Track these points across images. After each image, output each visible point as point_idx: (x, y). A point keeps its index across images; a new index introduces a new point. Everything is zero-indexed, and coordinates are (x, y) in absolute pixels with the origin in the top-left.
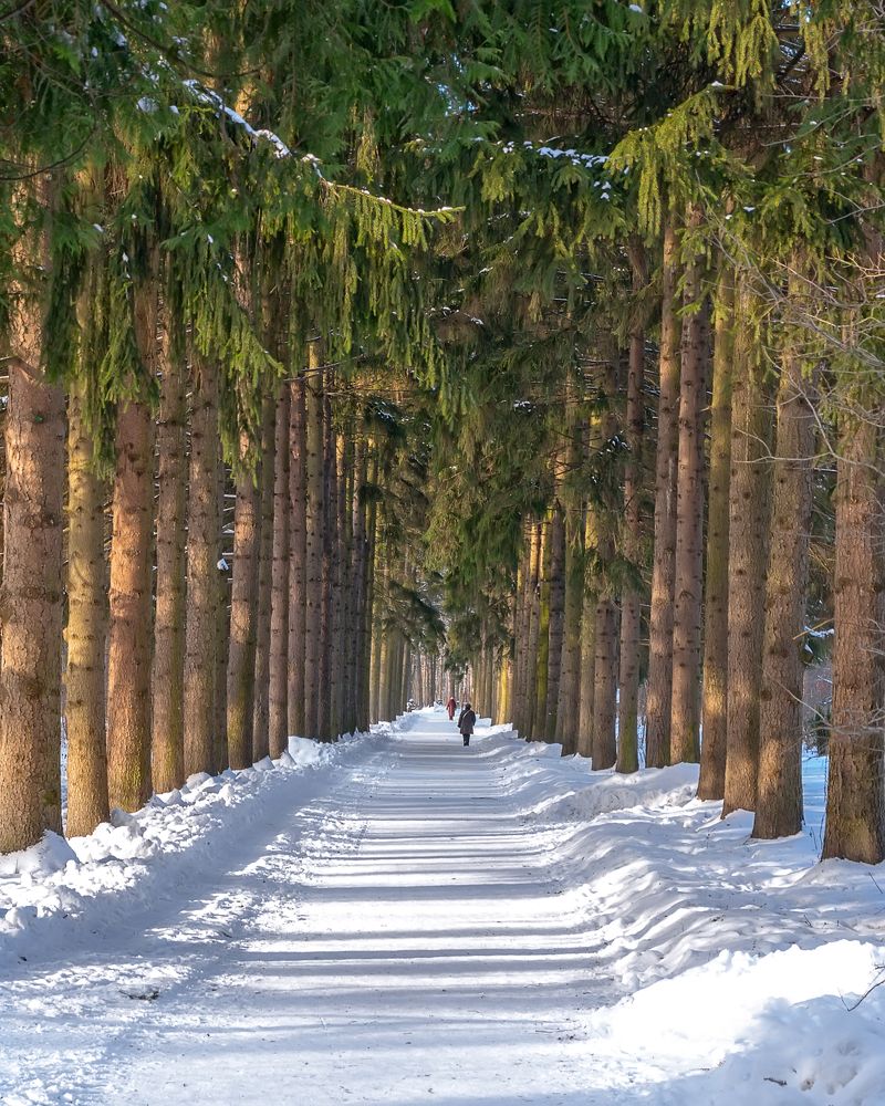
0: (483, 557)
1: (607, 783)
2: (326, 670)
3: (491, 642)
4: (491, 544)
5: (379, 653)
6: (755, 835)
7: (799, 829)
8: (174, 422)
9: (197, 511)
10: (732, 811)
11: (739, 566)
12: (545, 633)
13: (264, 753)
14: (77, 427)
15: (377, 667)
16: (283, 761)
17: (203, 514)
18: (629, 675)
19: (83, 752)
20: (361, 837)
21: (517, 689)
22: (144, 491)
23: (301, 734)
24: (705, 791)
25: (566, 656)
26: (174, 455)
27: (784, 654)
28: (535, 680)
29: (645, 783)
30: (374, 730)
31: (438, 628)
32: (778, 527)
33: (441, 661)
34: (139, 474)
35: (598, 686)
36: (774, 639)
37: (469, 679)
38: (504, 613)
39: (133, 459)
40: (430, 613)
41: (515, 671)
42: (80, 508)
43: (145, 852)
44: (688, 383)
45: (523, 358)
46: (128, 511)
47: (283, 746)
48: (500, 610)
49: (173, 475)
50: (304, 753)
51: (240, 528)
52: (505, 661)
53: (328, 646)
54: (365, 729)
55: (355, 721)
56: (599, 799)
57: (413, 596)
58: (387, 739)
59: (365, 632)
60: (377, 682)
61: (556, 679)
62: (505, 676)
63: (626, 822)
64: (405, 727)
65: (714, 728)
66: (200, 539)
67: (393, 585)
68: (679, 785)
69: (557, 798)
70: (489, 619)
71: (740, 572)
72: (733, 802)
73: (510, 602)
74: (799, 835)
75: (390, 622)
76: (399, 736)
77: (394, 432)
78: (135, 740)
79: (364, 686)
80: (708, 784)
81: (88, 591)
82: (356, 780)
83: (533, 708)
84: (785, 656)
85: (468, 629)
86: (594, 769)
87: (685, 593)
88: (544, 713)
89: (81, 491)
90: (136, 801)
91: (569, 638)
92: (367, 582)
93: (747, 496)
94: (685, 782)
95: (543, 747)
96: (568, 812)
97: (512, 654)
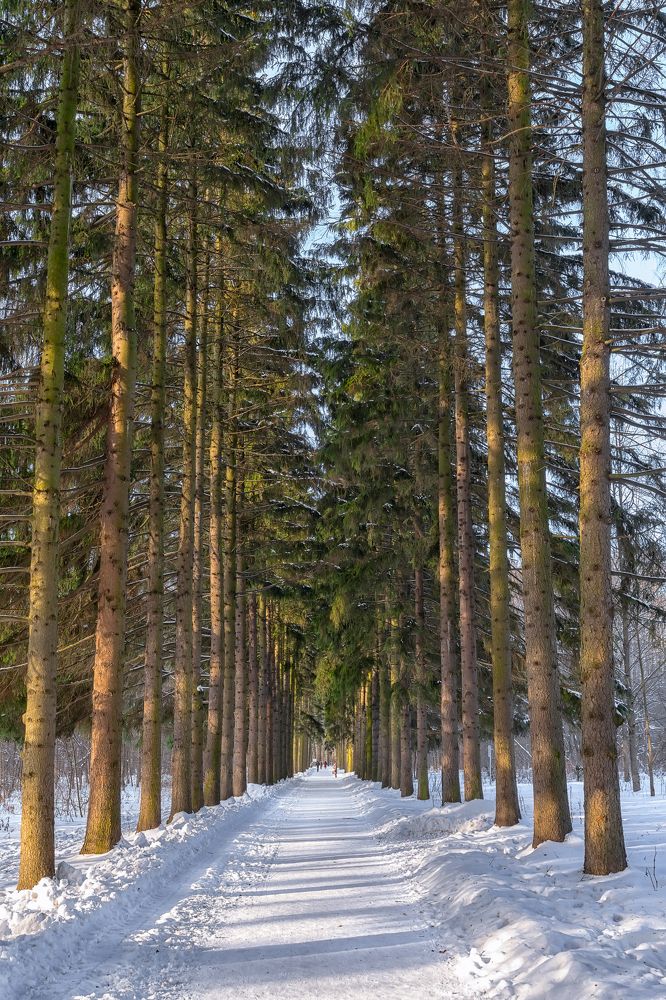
0: (343, 687)
1: (430, 813)
2: (271, 750)
3: (344, 737)
4: (347, 681)
5: (297, 743)
6: (588, 870)
7: (625, 865)
8: (155, 592)
9: (180, 654)
10: (542, 841)
11: (536, 659)
12: (370, 730)
13: (230, 794)
14: (37, 553)
15: (297, 749)
16: (244, 796)
17: (184, 656)
18: (422, 746)
19: (32, 816)
20: (272, 861)
21: (356, 757)
22: (117, 622)
23: (256, 781)
24: (501, 820)
25: (381, 740)
26: (156, 612)
27: (602, 717)
28: (365, 752)
29: (453, 813)
30: (296, 776)
31: (321, 731)
32: (588, 615)
33: (323, 747)
34: (113, 610)
35: (403, 753)
36: (592, 705)
37: (334, 753)
38: (350, 724)
39: (109, 600)
40: (318, 725)
41: (355, 749)
42: (36, 616)
43: (38, 927)
44: (464, 569)
45: (365, 568)
46: (106, 636)
47: (244, 789)
48: (348, 723)
49: (155, 624)
50: (256, 791)
51: (213, 670)
52: (350, 745)
53: (271, 738)
54: (291, 776)
55: (286, 772)
56: (425, 826)
57: (311, 717)
58: (301, 781)
59: (290, 734)
60: (297, 756)
61: (376, 751)
62: (350, 751)
63: (463, 852)
64: (309, 775)
65: (504, 777)
66: (182, 671)
67: (302, 713)
68: (477, 814)
69: (396, 823)
70: (343, 728)
71: (536, 663)
72: (543, 834)
73: (352, 719)
74: (627, 872)
75: (301, 729)
76: (306, 779)
77: (299, 638)
78: (108, 799)
79: (290, 757)
80: (503, 816)
81: (41, 683)
82: (281, 807)
83: (364, 765)
84: (602, 720)
85: (335, 731)
86: (402, 796)
87: (469, 693)
88: (370, 767)
89: (38, 603)
90: (107, 844)
91: (383, 731)
92: (291, 711)
93: (537, 609)
94: (481, 812)
95: (372, 784)
96: (406, 833)
97: (353, 741)
